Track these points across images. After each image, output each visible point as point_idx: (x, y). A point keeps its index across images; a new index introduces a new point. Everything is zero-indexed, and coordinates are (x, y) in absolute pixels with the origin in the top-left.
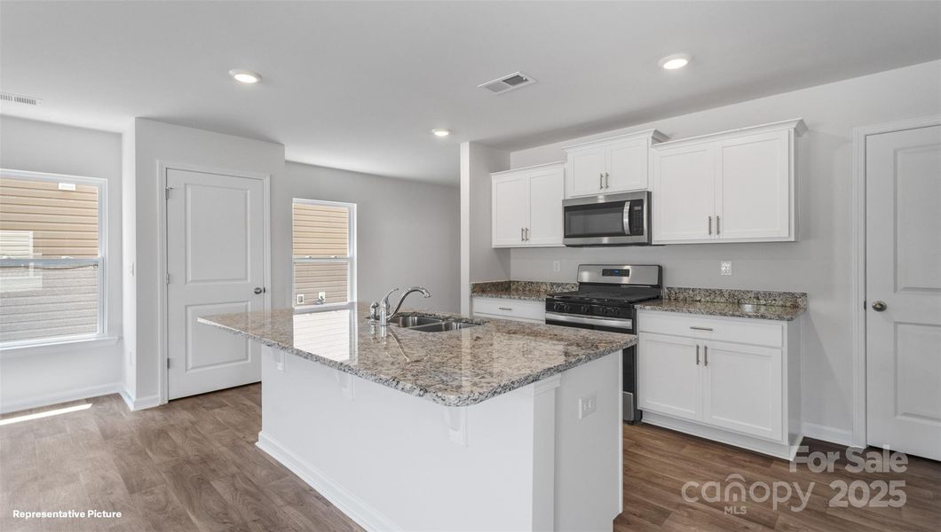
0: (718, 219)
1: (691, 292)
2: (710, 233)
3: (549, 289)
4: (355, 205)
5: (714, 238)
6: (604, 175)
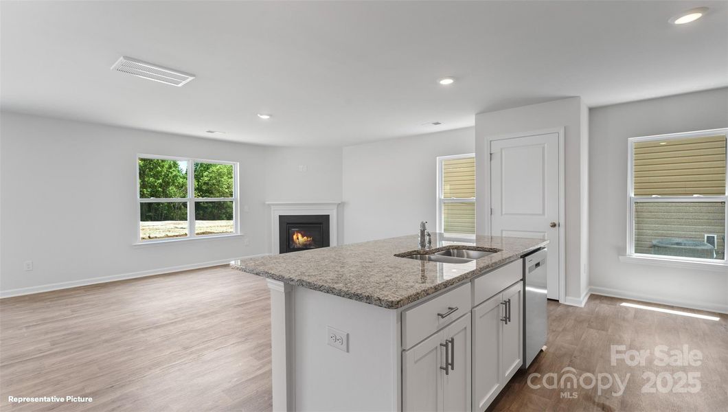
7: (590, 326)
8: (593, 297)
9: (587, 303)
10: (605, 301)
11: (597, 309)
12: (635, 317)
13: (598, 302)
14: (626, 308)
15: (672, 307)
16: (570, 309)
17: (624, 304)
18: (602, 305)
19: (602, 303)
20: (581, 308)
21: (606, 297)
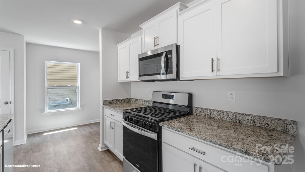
0: (218, 60)
1: (208, 111)
2: (213, 71)
3: (144, 103)
4: (79, 64)
5: (216, 75)
6: (156, 38)
7: (33, 152)
8: (29, 136)
9: (27, 140)
10: (36, 136)
11: (33, 142)
12: (51, 138)
13: (32, 137)
14: (46, 135)
15: (62, 129)
16: (19, 147)
17: (45, 134)
18: (35, 138)
19: (35, 137)
20: (25, 144)
21: (36, 134)
